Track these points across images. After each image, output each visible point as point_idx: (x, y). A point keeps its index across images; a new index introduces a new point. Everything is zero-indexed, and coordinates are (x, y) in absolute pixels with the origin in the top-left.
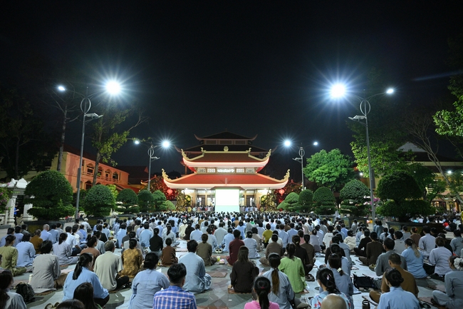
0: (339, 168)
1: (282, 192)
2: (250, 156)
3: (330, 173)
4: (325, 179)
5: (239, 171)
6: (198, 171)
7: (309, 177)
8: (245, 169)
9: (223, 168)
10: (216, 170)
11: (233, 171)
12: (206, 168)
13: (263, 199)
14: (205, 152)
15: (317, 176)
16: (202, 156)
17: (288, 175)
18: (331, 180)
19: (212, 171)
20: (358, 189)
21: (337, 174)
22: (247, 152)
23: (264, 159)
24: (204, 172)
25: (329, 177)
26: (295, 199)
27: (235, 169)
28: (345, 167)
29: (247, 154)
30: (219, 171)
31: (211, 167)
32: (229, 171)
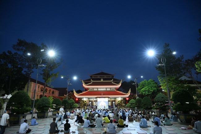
0: (153, 88)
1: (127, 99)
2: (112, 83)
3: (149, 90)
4: (147, 93)
5: (108, 89)
6: (90, 90)
7: (140, 92)
8: (110, 88)
9: (101, 88)
10: (98, 89)
11: (105, 89)
12: (93, 88)
13: (119, 102)
14: (93, 81)
15: (144, 91)
16: (91, 83)
17: (130, 91)
19: (96, 90)
20: (163, 98)
21: (152, 91)
22: (111, 81)
23: (119, 84)
24: (92, 90)
25: (149, 92)
26: (133, 102)
27: (106, 88)
28: (156, 87)
29: (111, 82)
30: (99, 90)
31: (95, 88)
32: (103, 90)
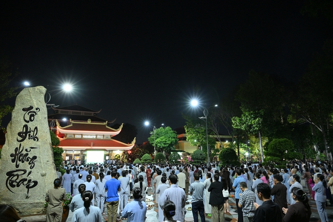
0: (170, 138)
1: (130, 152)
2: (107, 127)
3: (166, 142)
4: (163, 145)
6: (68, 136)
7: (152, 144)
8: (103, 136)
9: (88, 135)
10: (82, 136)
11: (95, 137)
12: (74, 135)
13: (116, 157)
14: (73, 122)
15: (159, 143)
16: (71, 125)
17: (134, 141)
18: (166, 146)
19: (79, 137)
21: (169, 142)
22: (104, 124)
23: (118, 129)
25: (165, 144)
26: (148, 158)
27: (97, 135)
28: (174, 138)
29: (105, 125)
30: (84, 137)
31: (78, 134)
32: (91, 137)
